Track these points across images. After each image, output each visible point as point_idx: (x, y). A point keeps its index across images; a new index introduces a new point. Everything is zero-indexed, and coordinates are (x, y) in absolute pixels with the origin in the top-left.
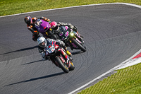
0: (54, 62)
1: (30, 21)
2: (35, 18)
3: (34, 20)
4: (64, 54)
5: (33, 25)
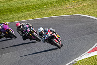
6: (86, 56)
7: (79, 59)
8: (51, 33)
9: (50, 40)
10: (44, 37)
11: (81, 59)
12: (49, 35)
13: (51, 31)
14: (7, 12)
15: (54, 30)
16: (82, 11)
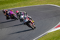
0: (28, 25)
1: (5, 12)
2: (7, 10)
3: (6, 11)
4: (32, 22)
5: (6, 13)
6: (53, 30)
7: (49, 32)
8: (29, 19)
9: (28, 24)
10: (24, 22)
11: (51, 32)
12: (27, 21)
13: (29, 18)
14: (5, 3)
15: (30, 17)
16: (51, 2)
